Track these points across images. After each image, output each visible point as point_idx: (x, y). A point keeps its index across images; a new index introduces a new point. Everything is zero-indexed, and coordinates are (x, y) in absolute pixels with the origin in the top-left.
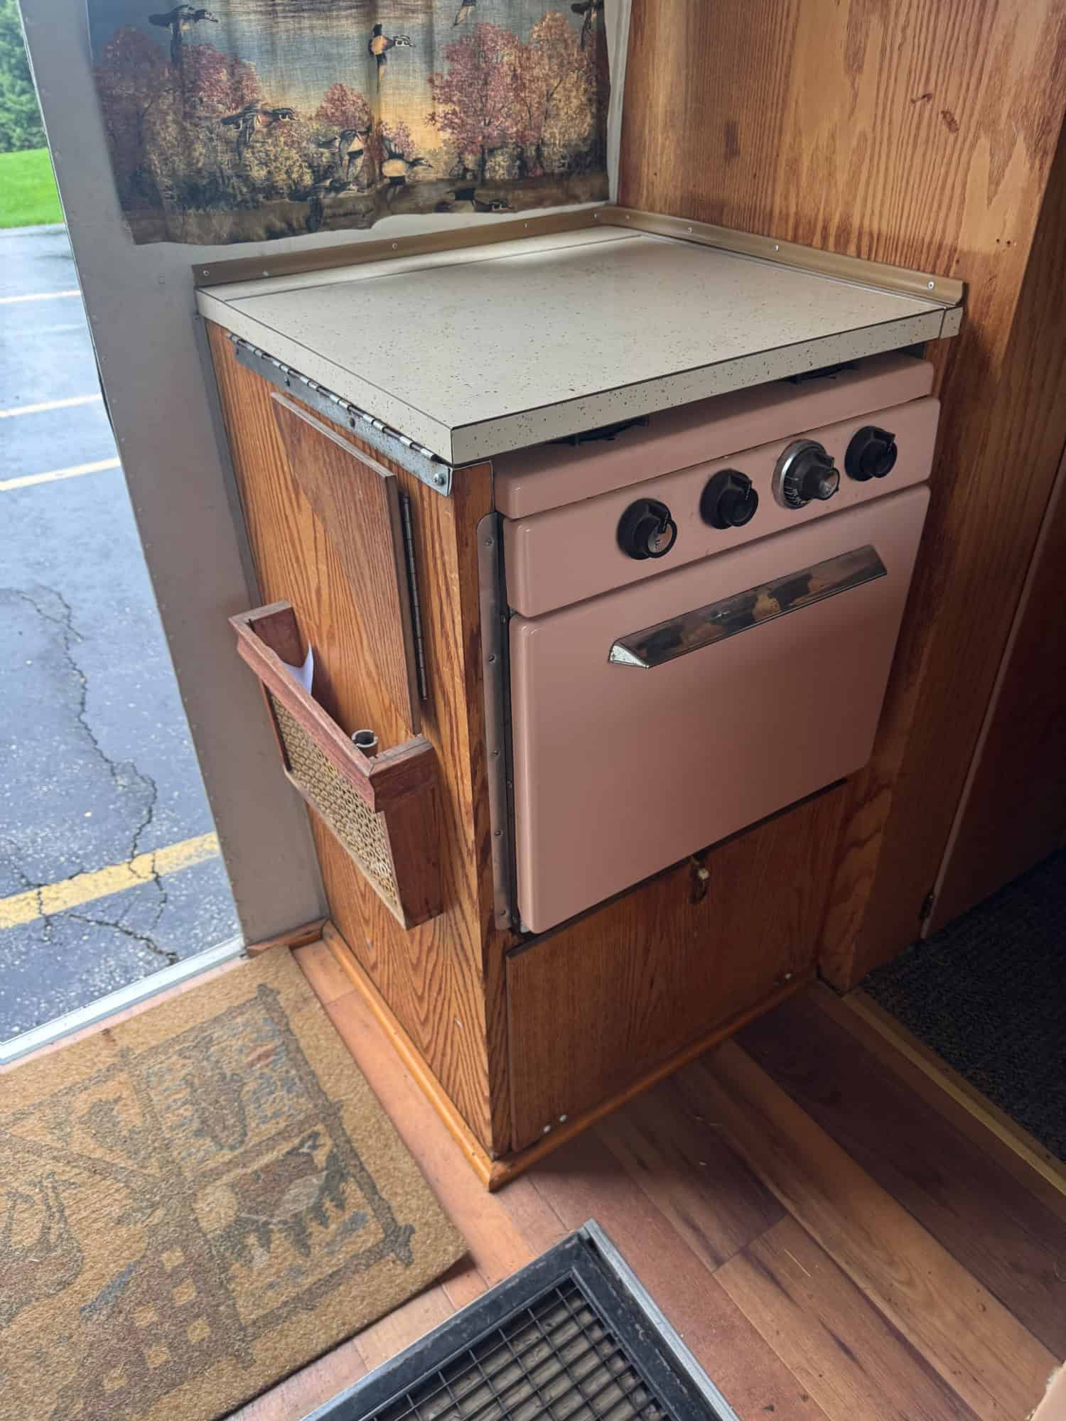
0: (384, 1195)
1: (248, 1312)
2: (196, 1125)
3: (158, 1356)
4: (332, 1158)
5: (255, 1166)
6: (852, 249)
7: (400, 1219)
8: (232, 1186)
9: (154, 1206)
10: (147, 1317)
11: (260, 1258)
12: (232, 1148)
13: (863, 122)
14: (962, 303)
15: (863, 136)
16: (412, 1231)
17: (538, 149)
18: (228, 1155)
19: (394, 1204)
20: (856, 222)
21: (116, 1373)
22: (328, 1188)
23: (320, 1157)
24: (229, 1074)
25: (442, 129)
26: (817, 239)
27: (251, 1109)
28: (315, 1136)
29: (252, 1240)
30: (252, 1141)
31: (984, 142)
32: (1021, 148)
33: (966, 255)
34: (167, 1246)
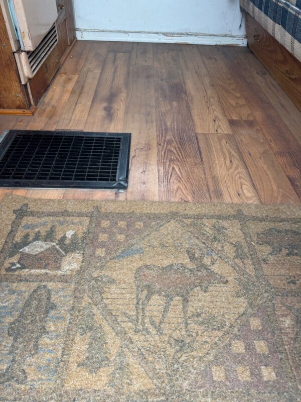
4: (12, 255)
5: (43, 271)
7: (14, 217)
8: (59, 268)
10: (121, 237)
16: (14, 211)
22: (25, 243)
23: (14, 259)
28: (8, 270)
29: (67, 242)
30: (34, 285)
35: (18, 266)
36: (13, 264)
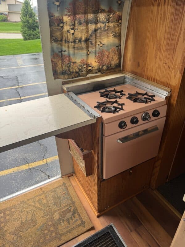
0: (81, 216)
1: (61, 232)
2: (54, 203)
3: (48, 237)
4: (74, 210)
5: (62, 210)
6: (155, 82)
7: (83, 220)
8: (59, 213)
9: (47, 215)
10: (46, 232)
11: (63, 224)
12: (59, 207)
13: (157, 65)
14: (171, 92)
15: (157, 67)
16: (85, 222)
17: (111, 65)
18: (58, 208)
19: (83, 218)
20: (156, 78)
21: (42, 239)
22: (73, 214)
23: (72, 210)
24: (58, 196)
25: (97, 63)
26: (150, 80)
27: (62, 202)
28: (71, 206)
29: (61, 221)
30: (62, 206)
31: (173, 71)
32: (178, 73)
33: (171, 85)
34: (49, 221)
35: (69, 208)
36: (71, 208)
